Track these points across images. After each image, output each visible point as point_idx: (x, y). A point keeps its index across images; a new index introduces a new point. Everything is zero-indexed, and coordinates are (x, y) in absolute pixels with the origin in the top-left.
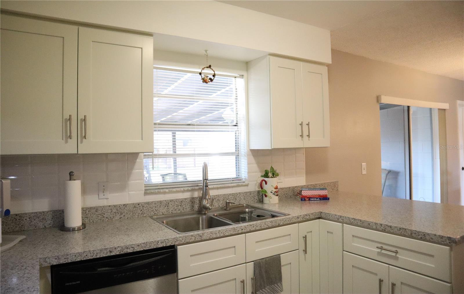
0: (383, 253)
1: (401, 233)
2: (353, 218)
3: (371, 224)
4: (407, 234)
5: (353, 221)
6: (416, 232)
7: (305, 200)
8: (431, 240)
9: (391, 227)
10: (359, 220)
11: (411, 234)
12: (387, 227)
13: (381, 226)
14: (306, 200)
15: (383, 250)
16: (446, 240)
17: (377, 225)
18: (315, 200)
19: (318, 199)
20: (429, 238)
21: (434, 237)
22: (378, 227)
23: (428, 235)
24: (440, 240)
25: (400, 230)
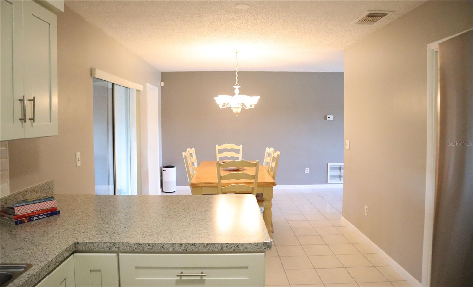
0: (184, 280)
1: (208, 250)
2: (136, 243)
3: (165, 247)
4: (216, 250)
5: (136, 246)
6: (227, 245)
7: (22, 222)
8: (245, 250)
9: (195, 245)
10: (146, 244)
11: (222, 249)
12: (190, 245)
13: (181, 247)
14: (24, 223)
15: (183, 277)
16: (262, 246)
17: (174, 246)
18: (38, 219)
19: (43, 217)
20: (243, 248)
21: (248, 247)
22: (176, 248)
23: (242, 245)
24: (255, 248)
25: (207, 247)
